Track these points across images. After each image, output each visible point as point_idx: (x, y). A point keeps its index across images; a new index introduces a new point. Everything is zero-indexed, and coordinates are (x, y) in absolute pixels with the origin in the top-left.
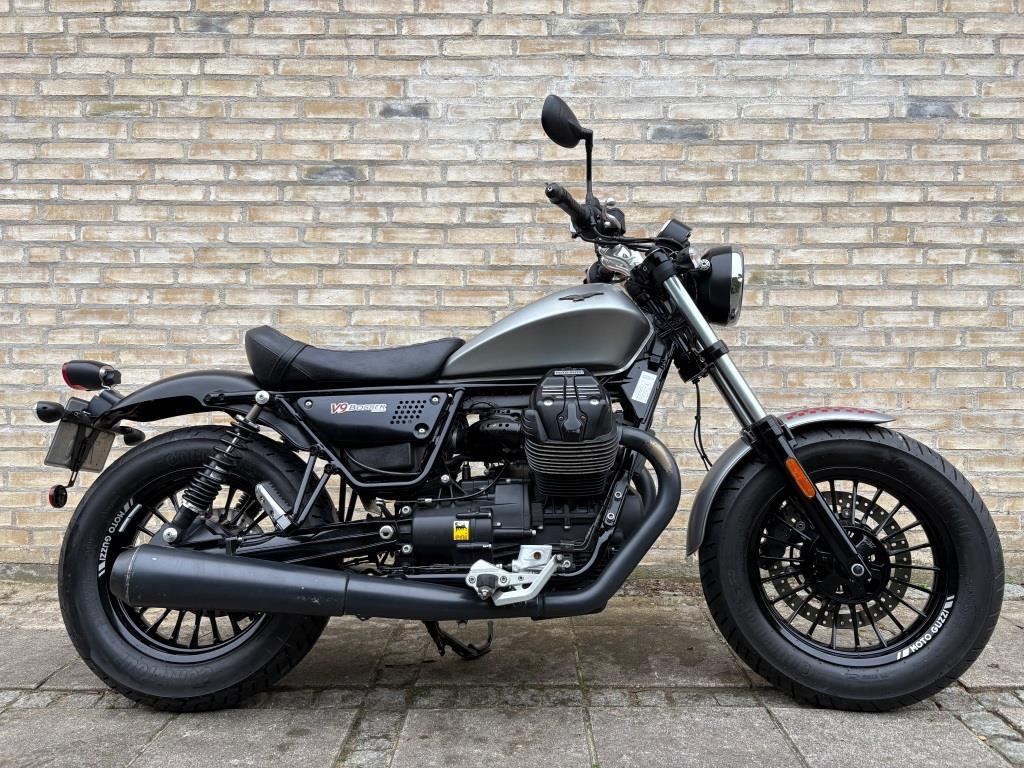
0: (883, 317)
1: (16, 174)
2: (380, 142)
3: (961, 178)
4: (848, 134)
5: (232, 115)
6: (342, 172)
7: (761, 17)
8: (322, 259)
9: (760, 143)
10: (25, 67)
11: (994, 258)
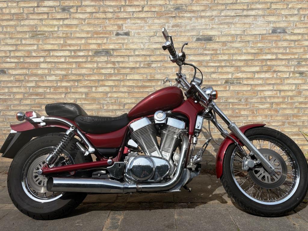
0: (264, 93)
1: (10, 55)
2: (116, 43)
3: (288, 51)
4: (254, 39)
5: (72, 36)
6: (105, 52)
7: (228, 4)
8: (99, 78)
9: (228, 42)
10: (12, 23)
11: (297, 75)
